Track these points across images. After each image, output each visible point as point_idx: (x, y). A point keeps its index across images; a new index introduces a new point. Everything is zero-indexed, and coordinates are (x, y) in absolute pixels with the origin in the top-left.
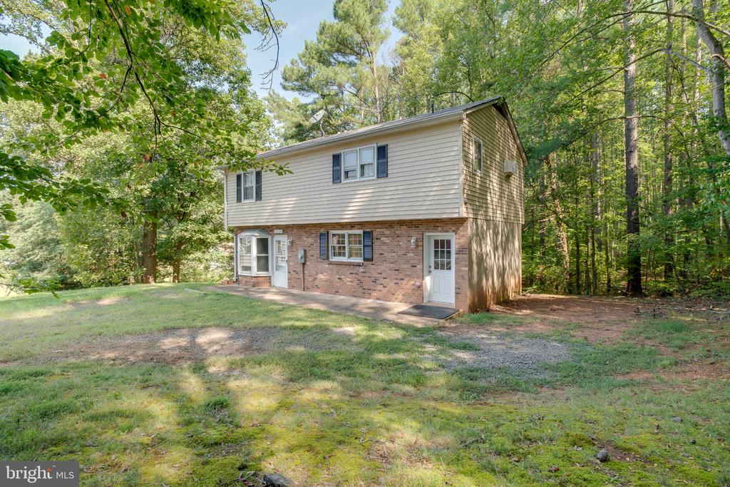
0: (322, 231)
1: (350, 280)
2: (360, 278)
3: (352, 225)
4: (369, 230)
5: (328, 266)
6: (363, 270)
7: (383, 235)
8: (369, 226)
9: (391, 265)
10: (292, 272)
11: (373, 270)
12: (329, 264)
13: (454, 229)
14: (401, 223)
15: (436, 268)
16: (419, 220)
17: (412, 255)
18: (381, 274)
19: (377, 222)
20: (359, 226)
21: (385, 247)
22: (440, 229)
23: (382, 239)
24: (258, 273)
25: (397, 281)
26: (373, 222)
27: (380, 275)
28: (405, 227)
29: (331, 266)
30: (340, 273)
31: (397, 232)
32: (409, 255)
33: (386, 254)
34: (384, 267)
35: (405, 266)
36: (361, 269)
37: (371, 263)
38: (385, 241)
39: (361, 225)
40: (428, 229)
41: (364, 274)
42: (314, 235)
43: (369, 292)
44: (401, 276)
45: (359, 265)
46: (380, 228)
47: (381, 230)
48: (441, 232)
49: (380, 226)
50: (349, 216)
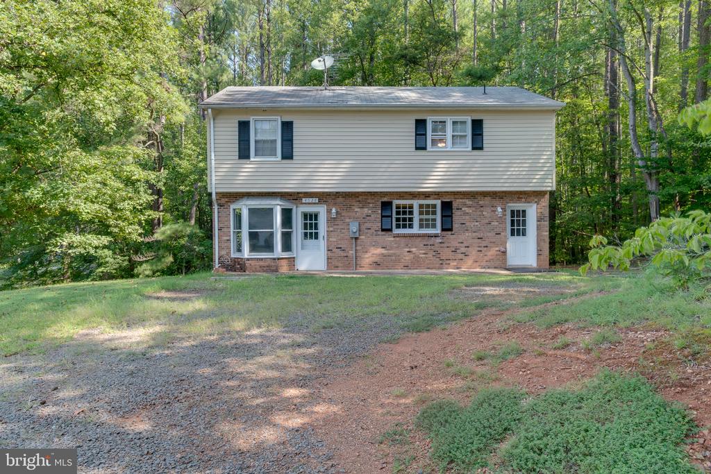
0: (385, 199)
1: (423, 252)
2: (437, 249)
3: (427, 195)
4: (449, 200)
5: (393, 239)
6: (440, 241)
7: (465, 205)
8: (448, 196)
9: (474, 234)
10: (335, 250)
11: (453, 239)
12: (394, 237)
13: (536, 200)
14: (485, 194)
15: (512, 234)
16: (503, 192)
17: (497, 223)
18: (462, 243)
19: (458, 192)
20: (436, 196)
21: (467, 217)
22: (523, 200)
23: (463, 209)
24: (284, 253)
25: (480, 249)
26: (454, 192)
27: (461, 245)
28: (489, 198)
29: (398, 239)
30: (410, 245)
31: (480, 202)
32: (493, 223)
33: (468, 224)
34: (467, 236)
35: (489, 234)
36: (439, 240)
37: (450, 233)
38: (467, 211)
39: (437, 195)
40: (512, 201)
41: (442, 245)
42: (371, 205)
43: (448, 262)
44: (484, 244)
45: (436, 236)
46: (461, 199)
47: (464, 201)
48: (525, 203)
49: (461, 196)
50: (430, 185)
